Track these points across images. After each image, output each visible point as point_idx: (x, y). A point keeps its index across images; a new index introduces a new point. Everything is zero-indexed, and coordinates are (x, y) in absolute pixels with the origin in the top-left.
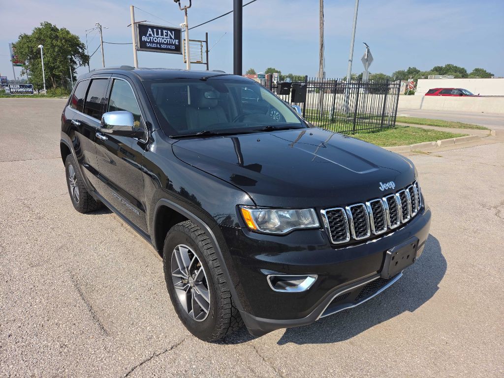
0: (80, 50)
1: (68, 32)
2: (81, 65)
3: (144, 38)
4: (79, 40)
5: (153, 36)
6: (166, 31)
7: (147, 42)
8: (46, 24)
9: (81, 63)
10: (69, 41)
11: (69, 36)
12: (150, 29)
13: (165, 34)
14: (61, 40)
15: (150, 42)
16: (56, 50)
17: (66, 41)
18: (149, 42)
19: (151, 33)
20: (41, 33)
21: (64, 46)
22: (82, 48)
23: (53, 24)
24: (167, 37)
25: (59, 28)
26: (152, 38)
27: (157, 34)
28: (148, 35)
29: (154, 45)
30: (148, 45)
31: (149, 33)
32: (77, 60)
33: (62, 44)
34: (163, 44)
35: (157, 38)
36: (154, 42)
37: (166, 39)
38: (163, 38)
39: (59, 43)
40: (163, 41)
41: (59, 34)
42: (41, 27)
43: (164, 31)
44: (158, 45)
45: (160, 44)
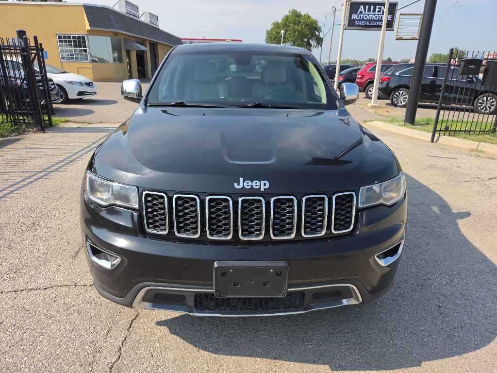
0: (317, 33)
1: (309, 17)
2: (314, 46)
3: (354, 16)
4: (318, 23)
5: (364, 13)
6: (380, 7)
7: (356, 20)
8: (293, 12)
9: (315, 45)
10: (308, 25)
11: (310, 20)
12: (362, 7)
13: (377, 10)
14: (302, 25)
15: (360, 20)
16: (296, 34)
17: (306, 25)
18: (358, 20)
19: (363, 10)
20: (287, 20)
21: (303, 30)
22: (318, 31)
23: (298, 11)
24: (379, 13)
25: (303, 13)
26: (362, 15)
27: (369, 11)
28: (358, 13)
29: (363, 23)
30: (357, 23)
31: (360, 10)
32: (313, 42)
33: (302, 29)
34: (374, 20)
35: (368, 15)
36: (363, 20)
37: (378, 15)
38: (374, 15)
39: (299, 28)
40: (374, 18)
41: (302, 20)
42: (288, 14)
43: (377, 7)
44: (368, 22)
45: (370, 21)
